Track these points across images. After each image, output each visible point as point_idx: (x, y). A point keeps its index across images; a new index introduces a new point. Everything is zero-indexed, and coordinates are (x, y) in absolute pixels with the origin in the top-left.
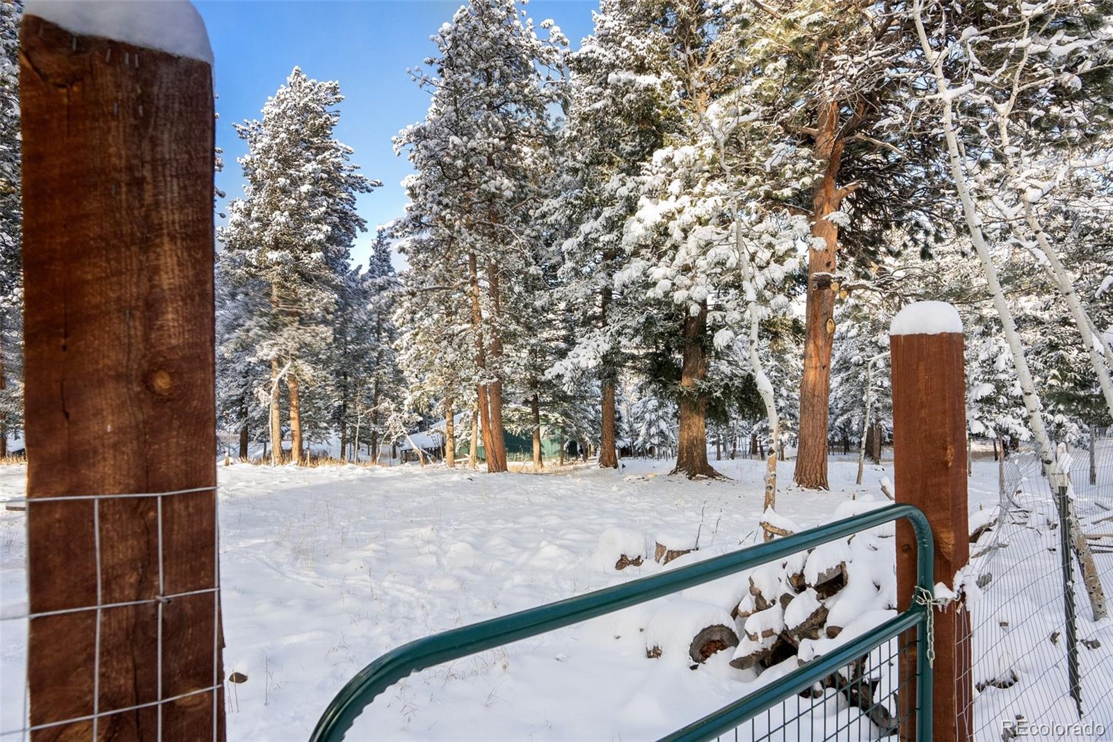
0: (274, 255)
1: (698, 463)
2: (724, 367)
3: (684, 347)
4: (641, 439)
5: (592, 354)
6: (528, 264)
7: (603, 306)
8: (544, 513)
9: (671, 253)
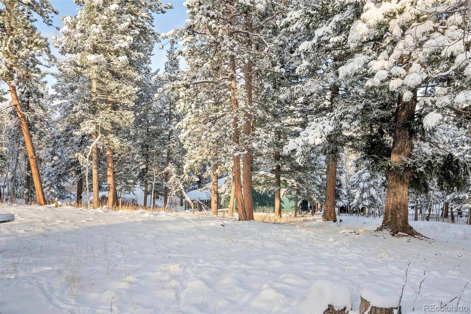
0: (92, 58)
1: (400, 223)
2: (426, 148)
3: (394, 131)
4: (355, 201)
5: (319, 133)
6: (274, 65)
7: (331, 100)
8: (272, 257)
9: (389, 48)
